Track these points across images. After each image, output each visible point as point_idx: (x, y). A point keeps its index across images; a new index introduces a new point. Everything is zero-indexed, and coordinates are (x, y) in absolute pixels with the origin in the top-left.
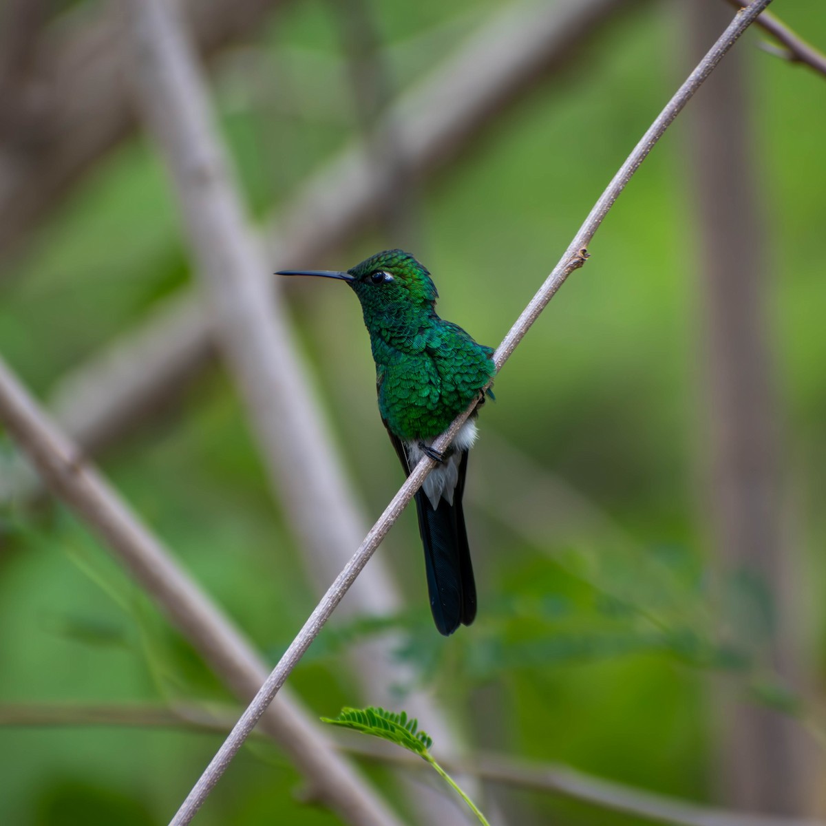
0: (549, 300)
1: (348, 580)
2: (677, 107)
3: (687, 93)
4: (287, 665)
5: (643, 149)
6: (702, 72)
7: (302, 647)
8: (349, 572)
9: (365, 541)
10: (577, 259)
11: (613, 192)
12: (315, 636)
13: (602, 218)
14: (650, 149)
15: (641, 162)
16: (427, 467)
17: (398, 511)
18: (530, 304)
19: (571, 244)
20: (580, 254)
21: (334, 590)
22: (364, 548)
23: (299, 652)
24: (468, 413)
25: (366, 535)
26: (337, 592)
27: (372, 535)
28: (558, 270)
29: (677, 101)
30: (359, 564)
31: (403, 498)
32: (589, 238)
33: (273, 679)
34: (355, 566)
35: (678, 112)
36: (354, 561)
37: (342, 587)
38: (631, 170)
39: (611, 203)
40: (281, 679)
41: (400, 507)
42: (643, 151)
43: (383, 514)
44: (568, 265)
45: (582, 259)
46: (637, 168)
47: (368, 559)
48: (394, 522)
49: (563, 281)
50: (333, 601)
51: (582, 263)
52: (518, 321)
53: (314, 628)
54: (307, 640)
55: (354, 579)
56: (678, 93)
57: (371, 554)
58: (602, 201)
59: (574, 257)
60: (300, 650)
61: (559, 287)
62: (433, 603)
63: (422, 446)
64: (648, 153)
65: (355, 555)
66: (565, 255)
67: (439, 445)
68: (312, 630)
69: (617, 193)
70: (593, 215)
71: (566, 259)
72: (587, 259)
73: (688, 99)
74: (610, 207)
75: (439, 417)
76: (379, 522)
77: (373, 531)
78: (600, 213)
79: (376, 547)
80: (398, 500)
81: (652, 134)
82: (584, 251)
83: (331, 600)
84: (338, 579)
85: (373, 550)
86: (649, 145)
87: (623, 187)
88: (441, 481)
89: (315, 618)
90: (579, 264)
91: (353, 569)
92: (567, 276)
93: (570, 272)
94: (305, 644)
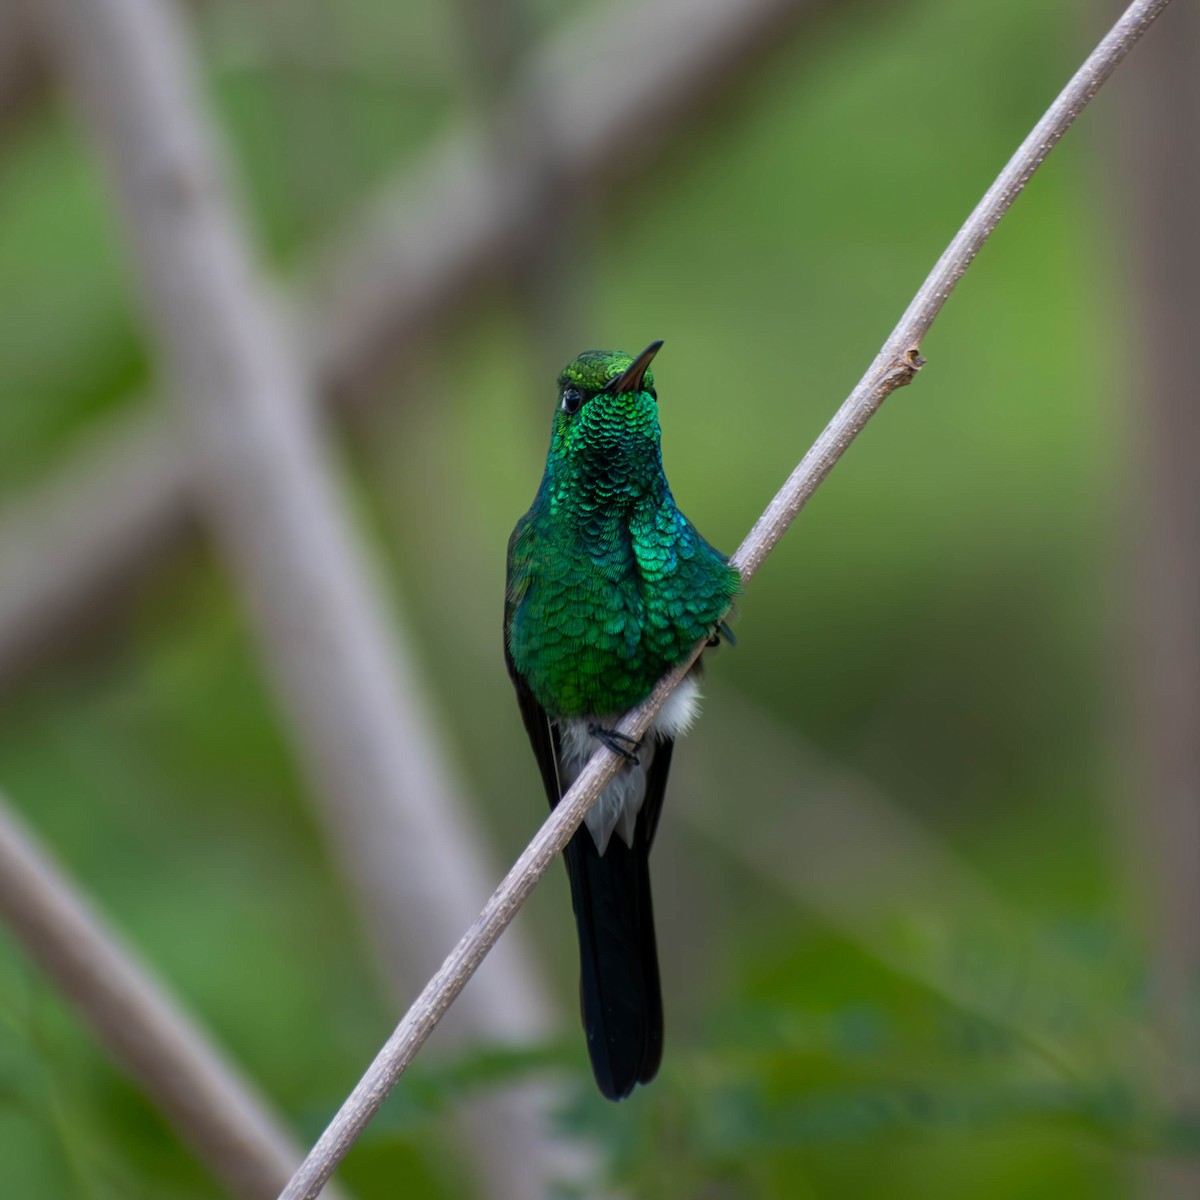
0: (846, 447)
1: (449, 989)
2: (1096, 76)
3: (1116, 51)
4: (328, 1154)
5: (1030, 157)
6: (1145, 10)
7: (359, 1119)
8: (452, 972)
9: (482, 914)
10: (901, 369)
11: (971, 240)
12: (383, 1098)
13: (949, 289)
14: (1043, 157)
15: (1025, 182)
16: (605, 770)
17: (547, 855)
18: (808, 454)
19: (889, 340)
20: (906, 359)
21: (421, 1008)
22: (481, 927)
23: (352, 1130)
24: (688, 665)
25: (485, 902)
26: (427, 1013)
27: (498, 902)
28: (864, 389)
29: (1096, 66)
30: (471, 958)
31: (557, 831)
32: (925, 327)
33: (302, 1182)
34: (464, 961)
35: (1099, 85)
36: (461, 952)
37: (439, 1003)
38: (1007, 197)
39: (969, 261)
40: (317, 1181)
41: (553, 847)
42: (1031, 160)
43: (520, 861)
44: (882, 380)
45: (911, 369)
46: (1017, 193)
47: (489, 948)
48: (540, 875)
49: (873, 412)
50: (419, 1030)
51: (910, 376)
52: (784, 488)
53: (381, 1081)
54: (368, 1107)
55: (462, 987)
56: (1098, 50)
57: (495, 939)
58: (950, 256)
59: (894, 365)
60: (355, 1124)
61: (865, 422)
62: (592, 1037)
63: (595, 732)
64: (1039, 164)
65: (463, 941)
66: (878, 359)
67: (631, 726)
68: (379, 1086)
69: (979, 242)
70: (932, 284)
71: (879, 368)
72: (919, 369)
73: (1118, 61)
74: (965, 268)
75: (634, 674)
76: (511, 876)
77: (498, 894)
78: (945, 280)
79: (505, 925)
80: (549, 833)
81: (1048, 128)
82: (914, 353)
83: (416, 1028)
84: (430, 987)
85: (499, 930)
86: (1042, 149)
87: (991, 231)
88: (618, 800)
89: (385, 1063)
90: (905, 378)
91: (459, 968)
92: (881, 401)
93: (886, 394)
94: (364, 1113)
